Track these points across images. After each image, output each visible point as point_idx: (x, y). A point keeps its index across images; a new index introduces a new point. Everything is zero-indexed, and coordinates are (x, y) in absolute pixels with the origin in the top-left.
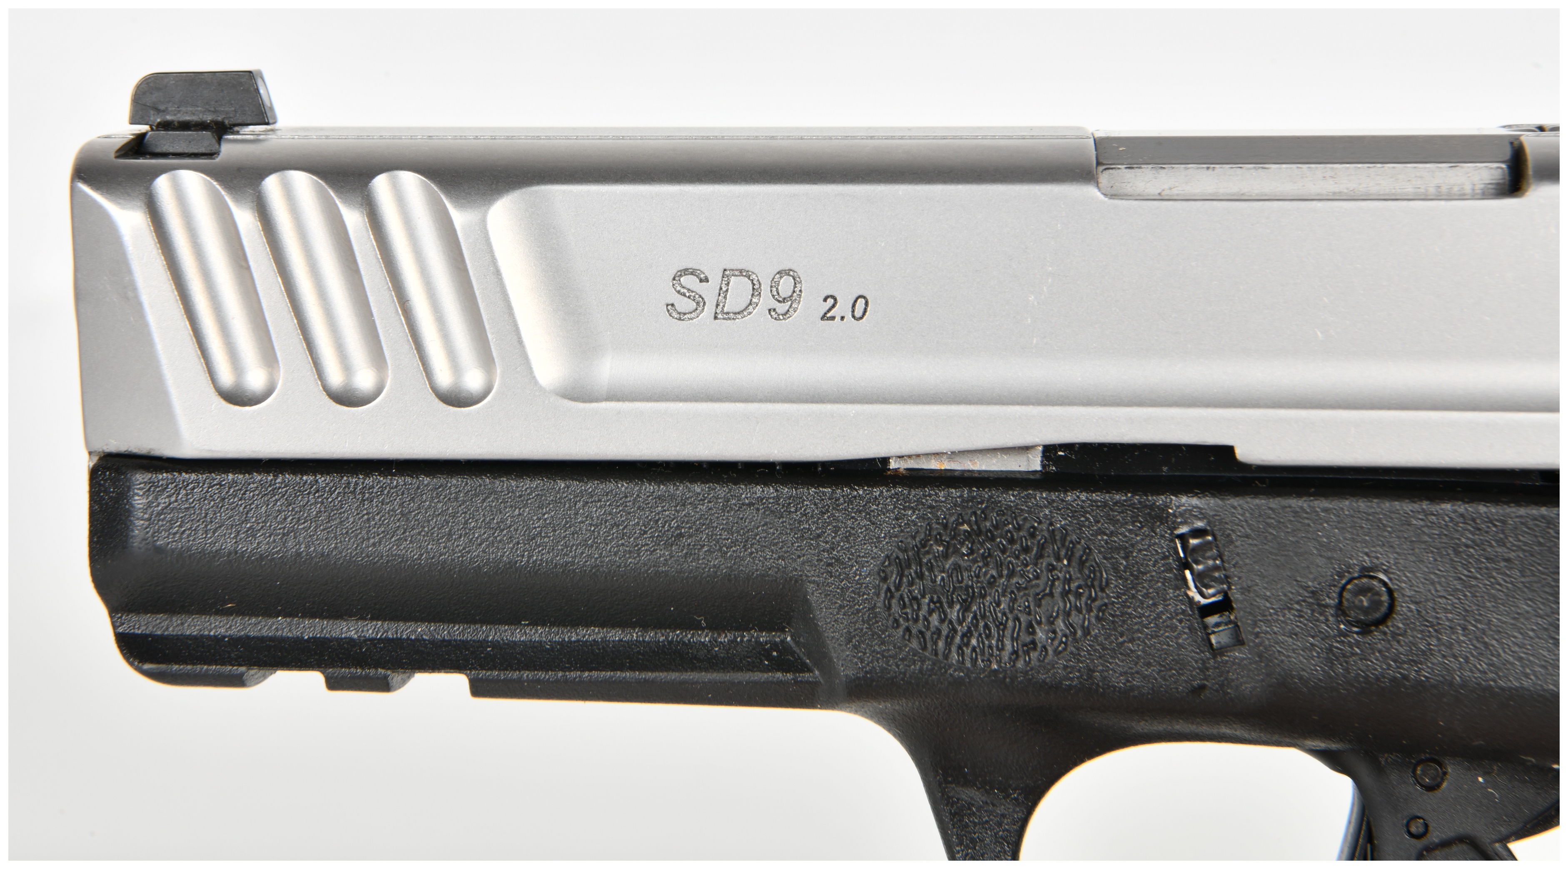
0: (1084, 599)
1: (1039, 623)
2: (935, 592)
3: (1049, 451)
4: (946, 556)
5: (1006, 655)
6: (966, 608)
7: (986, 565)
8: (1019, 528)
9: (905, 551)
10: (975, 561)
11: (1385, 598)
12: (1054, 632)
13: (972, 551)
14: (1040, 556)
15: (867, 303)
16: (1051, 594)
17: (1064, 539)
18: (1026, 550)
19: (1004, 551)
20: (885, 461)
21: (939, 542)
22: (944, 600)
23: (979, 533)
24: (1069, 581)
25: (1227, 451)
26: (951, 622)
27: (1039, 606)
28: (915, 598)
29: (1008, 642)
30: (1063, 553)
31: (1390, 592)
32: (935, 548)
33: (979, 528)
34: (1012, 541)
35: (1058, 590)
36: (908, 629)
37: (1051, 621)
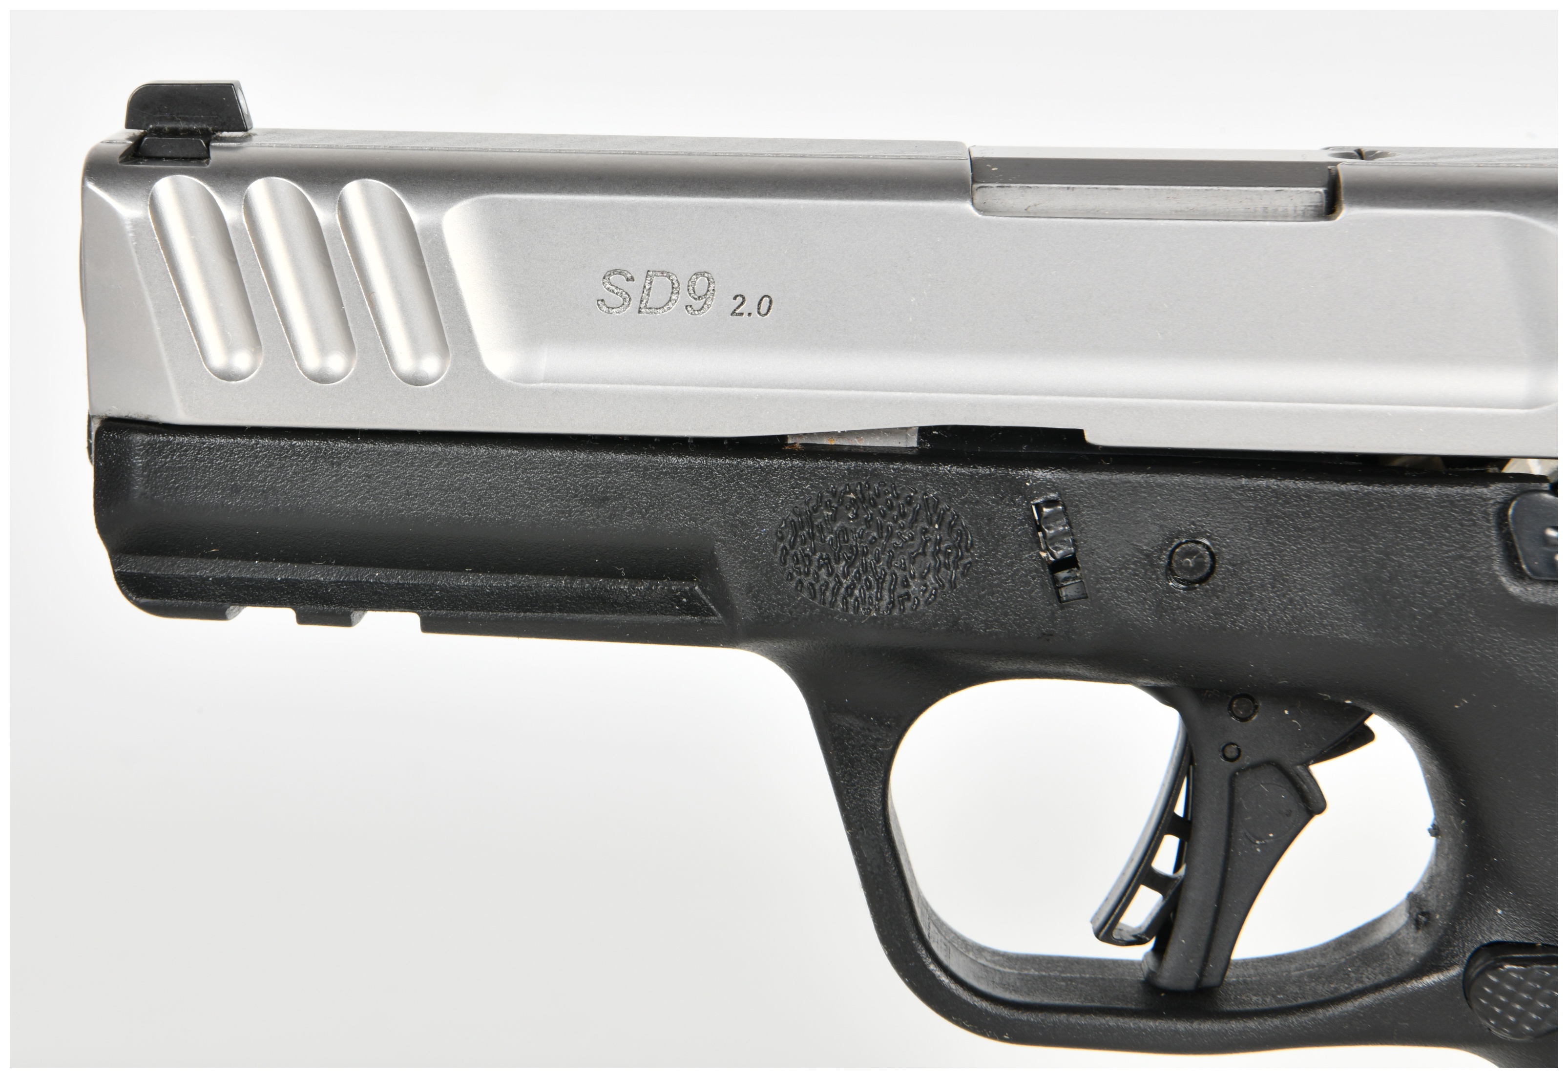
0: (952, 558)
1: (913, 577)
2: (824, 550)
3: (924, 432)
4: (834, 519)
5: (884, 603)
6: (850, 564)
7: (869, 527)
8: (898, 497)
9: (800, 515)
10: (858, 524)
11: (1208, 559)
12: (925, 585)
13: (857, 516)
14: (915, 520)
15: (771, 302)
16: (924, 554)
17: (936, 506)
18: (903, 515)
19: (884, 516)
20: (784, 438)
21: (828, 507)
22: (832, 557)
23: (863, 500)
24: (939, 542)
25: (1078, 434)
26: (837, 576)
27: (913, 563)
28: (807, 555)
29: (886, 594)
30: (935, 518)
31: (1212, 555)
32: (825, 513)
33: (863, 496)
34: (891, 508)
35: (930, 548)
36: (800, 582)
37: (923, 577)
